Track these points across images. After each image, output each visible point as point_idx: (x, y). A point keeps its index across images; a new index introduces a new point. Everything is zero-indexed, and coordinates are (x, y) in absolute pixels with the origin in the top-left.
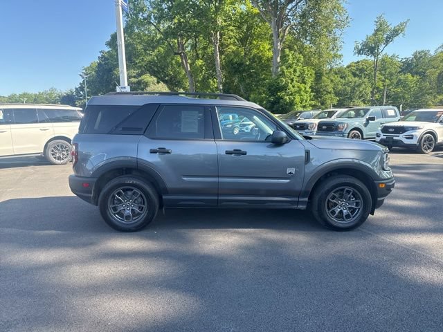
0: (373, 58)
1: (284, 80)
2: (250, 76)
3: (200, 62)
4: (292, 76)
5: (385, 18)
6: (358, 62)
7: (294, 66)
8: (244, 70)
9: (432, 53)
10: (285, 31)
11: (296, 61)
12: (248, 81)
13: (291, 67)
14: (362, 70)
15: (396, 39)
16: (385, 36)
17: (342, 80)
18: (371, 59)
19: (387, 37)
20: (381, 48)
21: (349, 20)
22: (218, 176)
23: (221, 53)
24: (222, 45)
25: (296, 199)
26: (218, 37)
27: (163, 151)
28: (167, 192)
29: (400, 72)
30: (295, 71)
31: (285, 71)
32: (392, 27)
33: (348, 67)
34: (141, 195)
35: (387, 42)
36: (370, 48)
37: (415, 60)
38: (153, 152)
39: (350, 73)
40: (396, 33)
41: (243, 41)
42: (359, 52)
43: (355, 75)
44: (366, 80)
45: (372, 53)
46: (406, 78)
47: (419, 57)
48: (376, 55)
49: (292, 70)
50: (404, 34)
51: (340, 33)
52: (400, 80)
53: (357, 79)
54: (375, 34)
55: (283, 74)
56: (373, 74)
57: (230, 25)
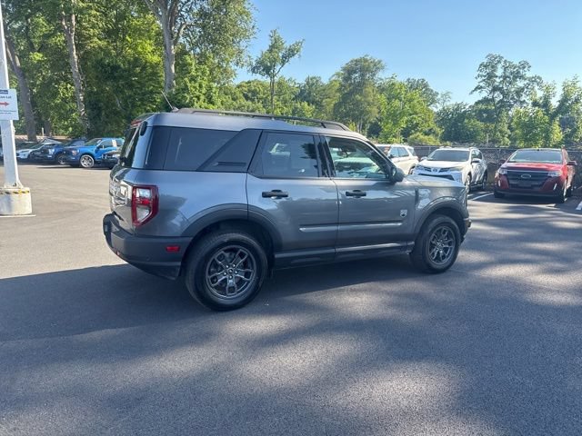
0: (269, 80)
1: (188, 97)
2: (131, 86)
3: (37, 56)
4: (198, 93)
5: (280, 33)
6: (249, 82)
7: (199, 79)
8: (121, 77)
9: (325, 81)
10: (179, 30)
11: (199, 74)
12: (128, 92)
13: (195, 82)
14: (254, 93)
15: (291, 59)
16: (281, 55)
17: (234, 103)
18: (266, 80)
19: (283, 57)
20: (277, 68)
21: (255, 30)
22: (337, 224)
23: (79, 47)
24: (79, 35)
25: (405, 244)
26: (74, 23)
27: (278, 194)
28: (280, 248)
29: (293, 99)
30: (200, 86)
31: (189, 84)
32: (287, 45)
33: (238, 87)
34: (249, 257)
35: (283, 63)
36: (265, 67)
37: (307, 87)
38: (265, 195)
39: (241, 95)
40: (291, 52)
41: (110, 34)
42: (253, 70)
43: (247, 98)
44: (260, 105)
45: (268, 73)
46: (303, 107)
47: (312, 83)
48: (272, 76)
49: (197, 85)
50: (300, 56)
51: (245, 44)
52: (296, 108)
53: (249, 103)
54: (270, 51)
55: (186, 89)
56: (270, 98)
57: (90, 8)
